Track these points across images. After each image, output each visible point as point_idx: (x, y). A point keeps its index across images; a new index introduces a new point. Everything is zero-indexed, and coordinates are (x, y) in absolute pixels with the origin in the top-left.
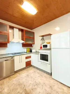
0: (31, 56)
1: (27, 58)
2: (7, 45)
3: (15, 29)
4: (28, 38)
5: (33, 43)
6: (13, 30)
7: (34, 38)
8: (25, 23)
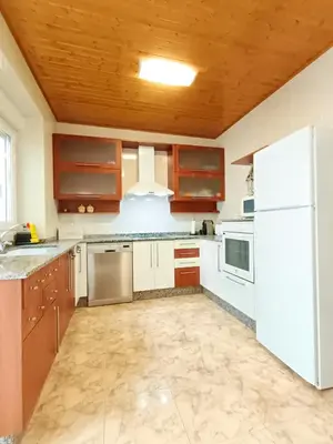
0: (198, 249)
1: (179, 253)
2: (118, 205)
3: (141, 149)
4: (193, 175)
5: (219, 195)
6: (137, 153)
7: (221, 174)
8: (176, 118)
